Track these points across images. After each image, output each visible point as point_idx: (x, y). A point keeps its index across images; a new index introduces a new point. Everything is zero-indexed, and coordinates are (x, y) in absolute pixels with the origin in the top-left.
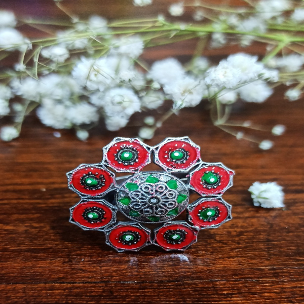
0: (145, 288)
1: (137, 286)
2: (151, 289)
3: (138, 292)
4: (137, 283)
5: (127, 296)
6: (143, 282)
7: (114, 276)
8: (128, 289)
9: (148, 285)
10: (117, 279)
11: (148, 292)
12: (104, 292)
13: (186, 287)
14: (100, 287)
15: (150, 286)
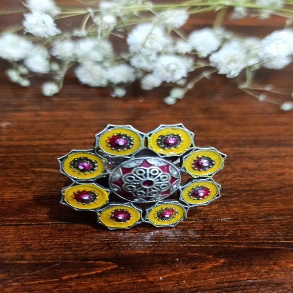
0: (239, 224)
1: (232, 222)
2: (245, 224)
3: (234, 227)
4: (231, 220)
5: (225, 230)
6: (236, 219)
7: (209, 215)
8: (225, 225)
9: (240, 221)
10: (212, 217)
11: (243, 227)
12: (205, 227)
13: (273, 222)
14: (200, 223)
15: (243, 222)
